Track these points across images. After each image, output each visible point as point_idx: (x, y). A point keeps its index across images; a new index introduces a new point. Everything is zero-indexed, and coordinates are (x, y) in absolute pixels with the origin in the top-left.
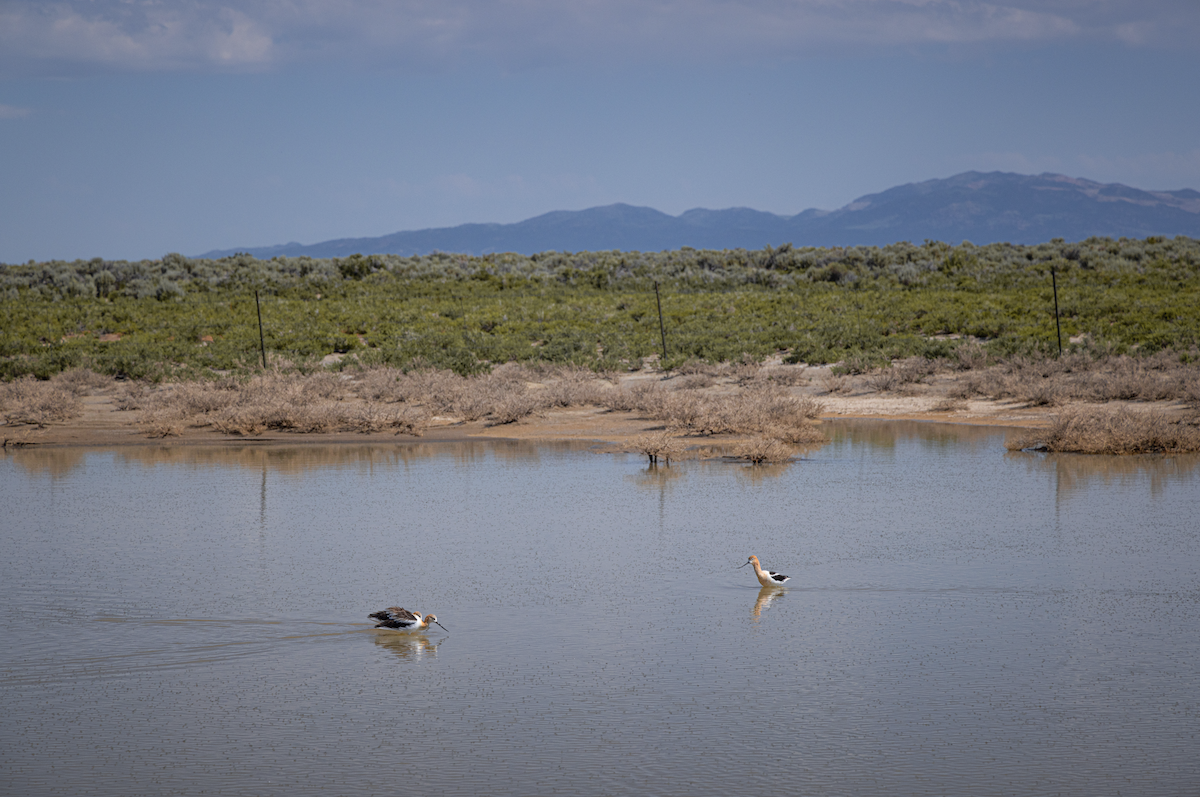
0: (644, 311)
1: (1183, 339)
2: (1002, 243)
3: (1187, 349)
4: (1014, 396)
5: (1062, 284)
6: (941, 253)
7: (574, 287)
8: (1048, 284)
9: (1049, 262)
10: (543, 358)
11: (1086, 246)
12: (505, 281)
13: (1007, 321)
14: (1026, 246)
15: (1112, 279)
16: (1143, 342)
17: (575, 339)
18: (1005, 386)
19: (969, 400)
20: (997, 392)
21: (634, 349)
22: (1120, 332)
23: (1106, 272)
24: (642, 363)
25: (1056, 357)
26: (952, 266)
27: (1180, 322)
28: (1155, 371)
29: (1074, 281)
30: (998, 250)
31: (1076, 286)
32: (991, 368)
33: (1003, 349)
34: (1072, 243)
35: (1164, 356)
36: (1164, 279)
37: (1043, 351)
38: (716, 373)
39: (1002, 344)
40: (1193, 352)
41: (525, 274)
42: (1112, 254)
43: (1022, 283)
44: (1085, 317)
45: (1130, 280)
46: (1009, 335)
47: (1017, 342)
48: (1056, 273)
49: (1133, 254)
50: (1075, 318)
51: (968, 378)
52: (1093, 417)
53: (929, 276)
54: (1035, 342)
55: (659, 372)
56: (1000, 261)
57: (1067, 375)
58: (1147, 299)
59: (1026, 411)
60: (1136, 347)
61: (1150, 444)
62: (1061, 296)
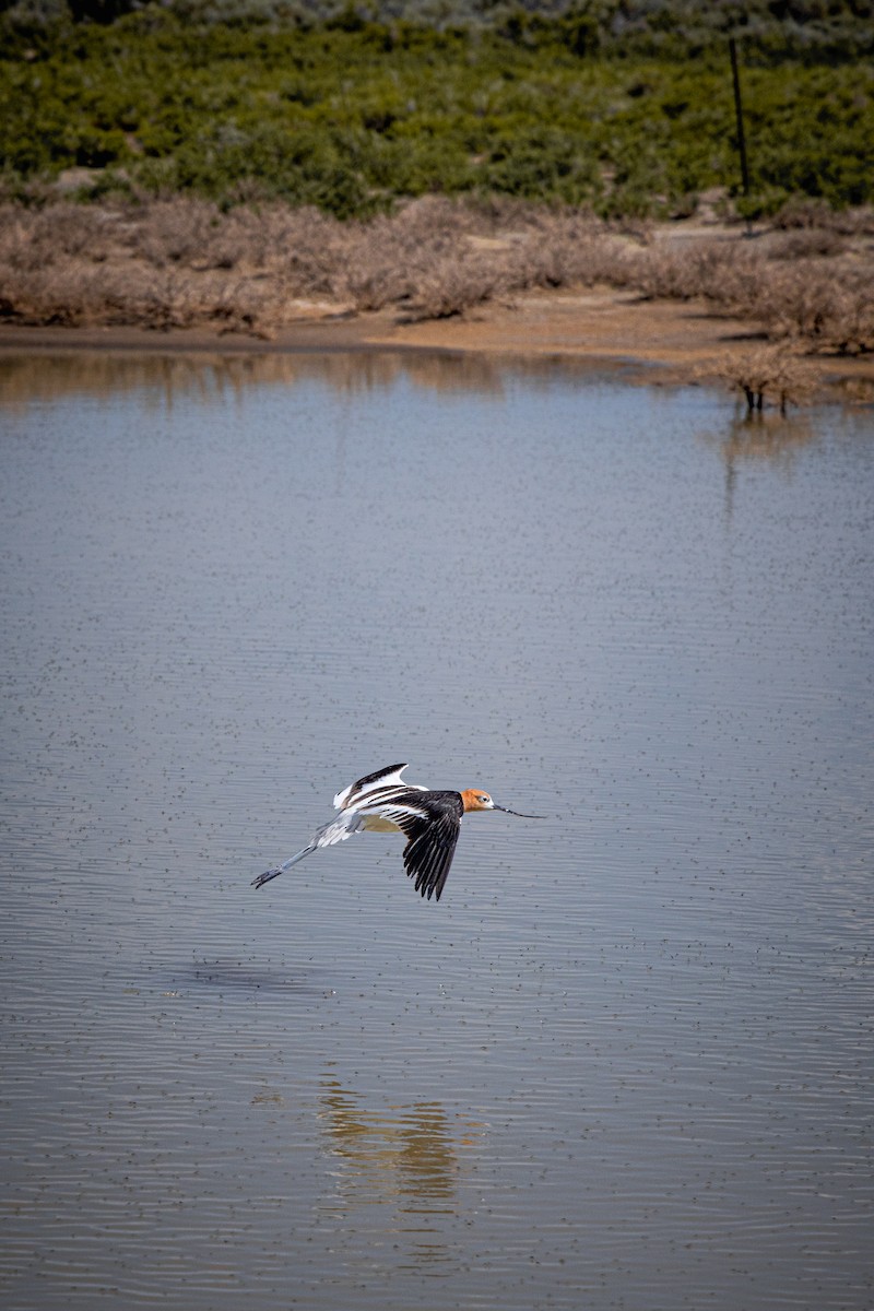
0: (686, 99)
7: (533, 49)
10: (496, 187)
12: (396, 35)
17: (560, 150)
21: (679, 174)
24: (695, 204)
38: (850, 227)
41: (433, 20)
55: (732, 222)
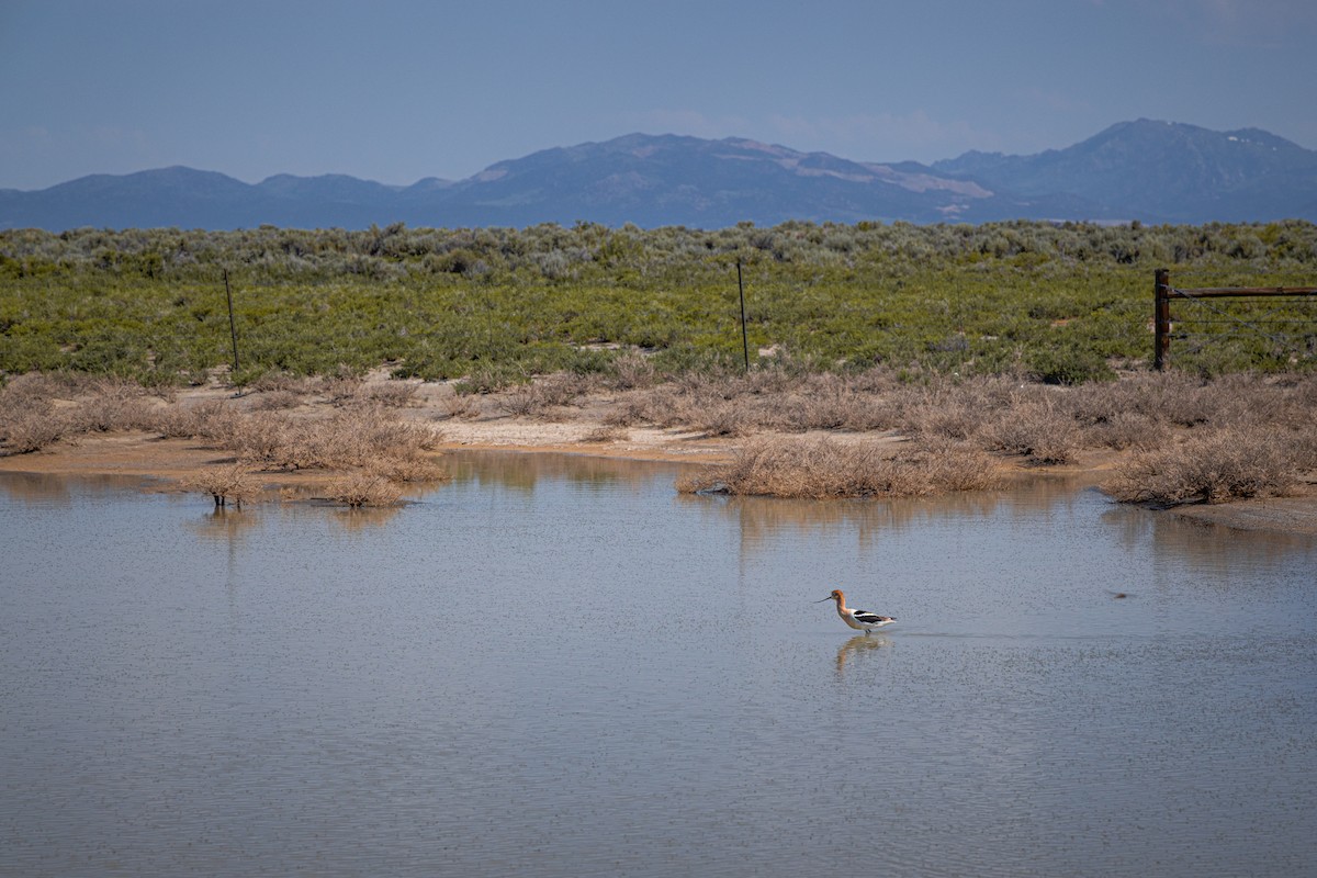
0: (210, 307)
1: (902, 353)
2: (675, 227)
3: (906, 365)
4: (687, 423)
5: (750, 280)
6: (597, 239)
7: (117, 275)
8: (733, 280)
9: (734, 251)
10: (75, 367)
11: (782, 232)
12: (26, 266)
13: (680, 327)
14: (705, 230)
15: (814, 275)
16: (852, 356)
17: (118, 343)
18: (676, 410)
19: (630, 428)
20: (666, 417)
21: (197, 357)
22: (823, 343)
23: (807, 266)
24: (206, 376)
25: (741, 374)
26: (611, 254)
27: (898, 331)
28: (866, 392)
29: (765, 277)
30: (669, 236)
31: (768, 282)
32: (659, 387)
33: (675, 362)
34: (763, 227)
35: (878, 374)
36: (879, 276)
37: (724, 365)
38: (304, 390)
39: (673, 356)
40: (914, 369)
41: (53, 256)
42: (814, 243)
43: (700, 278)
44: (779, 322)
45: (836, 277)
46: (682, 345)
47: (692, 355)
48: (742, 267)
49: (840, 244)
50: (766, 323)
51: (628, 400)
52: (786, 451)
53: (581, 267)
54: (715, 354)
55: (229, 388)
56: (671, 249)
57: (755, 397)
58: (858, 302)
59: (703, 443)
60: (842, 362)
61: (858, 486)
62: (749, 295)
